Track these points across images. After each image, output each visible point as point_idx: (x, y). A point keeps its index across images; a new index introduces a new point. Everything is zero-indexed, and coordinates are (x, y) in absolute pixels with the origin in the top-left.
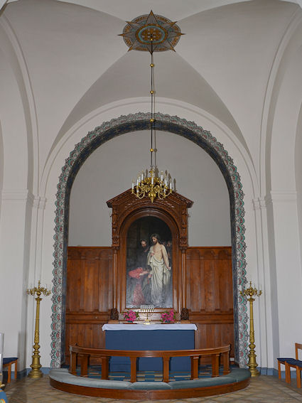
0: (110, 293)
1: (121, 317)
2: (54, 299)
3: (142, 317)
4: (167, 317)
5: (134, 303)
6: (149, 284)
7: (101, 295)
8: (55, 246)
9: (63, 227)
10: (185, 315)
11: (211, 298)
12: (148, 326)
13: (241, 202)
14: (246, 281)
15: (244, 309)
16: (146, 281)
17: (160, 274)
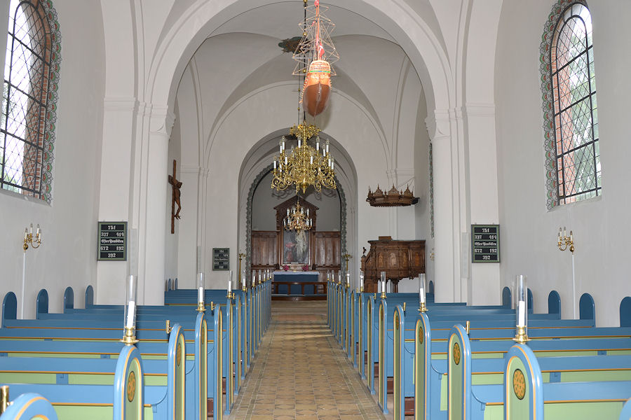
0: (275, 256)
1: (281, 268)
2: (247, 259)
3: (292, 268)
4: (305, 269)
5: (287, 261)
6: (296, 251)
7: (270, 257)
8: (247, 231)
9: (250, 221)
10: (314, 268)
11: (328, 258)
12: (295, 272)
13: (345, 209)
14: (346, 251)
15: (344, 265)
16: (294, 249)
17: (302, 246)
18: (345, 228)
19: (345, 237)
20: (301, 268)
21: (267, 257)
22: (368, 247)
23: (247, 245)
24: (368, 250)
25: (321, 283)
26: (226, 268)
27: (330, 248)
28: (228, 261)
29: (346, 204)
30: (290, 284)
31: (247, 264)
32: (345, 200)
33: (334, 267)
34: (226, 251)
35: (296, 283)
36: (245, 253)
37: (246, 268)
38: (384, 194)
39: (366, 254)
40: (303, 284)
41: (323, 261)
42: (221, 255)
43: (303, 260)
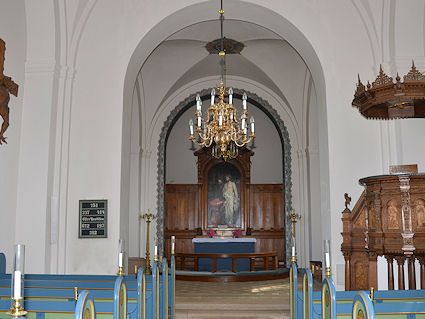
0: (197, 218)
1: (204, 234)
2: (158, 221)
3: (219, 233)
4: (237, 234)
5: (213, 224)
6: (224, 210)
7: (190, 218)
8: (158, 184)
9: (163, 171)
10: (249, 232)
11: (268, 220)
12: (223, 239)
13: (289, 153)
14: (291, 209)
15: (290, 228)
16: (222, 208)
17: (231, 204)
18: (290, 178)
19: (290, 191)
20: (230, 233)
21: (187, 220)
22: (357, 192)
23: (158, 203)
24: (356, 197)
25: (259, 256)
26: (102, 233)
27: (269, 207)
28: (105, 222)
29: (290, 147)
30: (216, 257)
31: (158, 228)
32: (288, 141)
33: (275, 231)
34: (102, 204)
35: (225, 256)
36: (155, 213)
37: (158, 234)
38: (395, 82)
39: (351, 207)
40: (233, 258)
41: (260, 224)
42: (93, 212)
43: (234, 223)
